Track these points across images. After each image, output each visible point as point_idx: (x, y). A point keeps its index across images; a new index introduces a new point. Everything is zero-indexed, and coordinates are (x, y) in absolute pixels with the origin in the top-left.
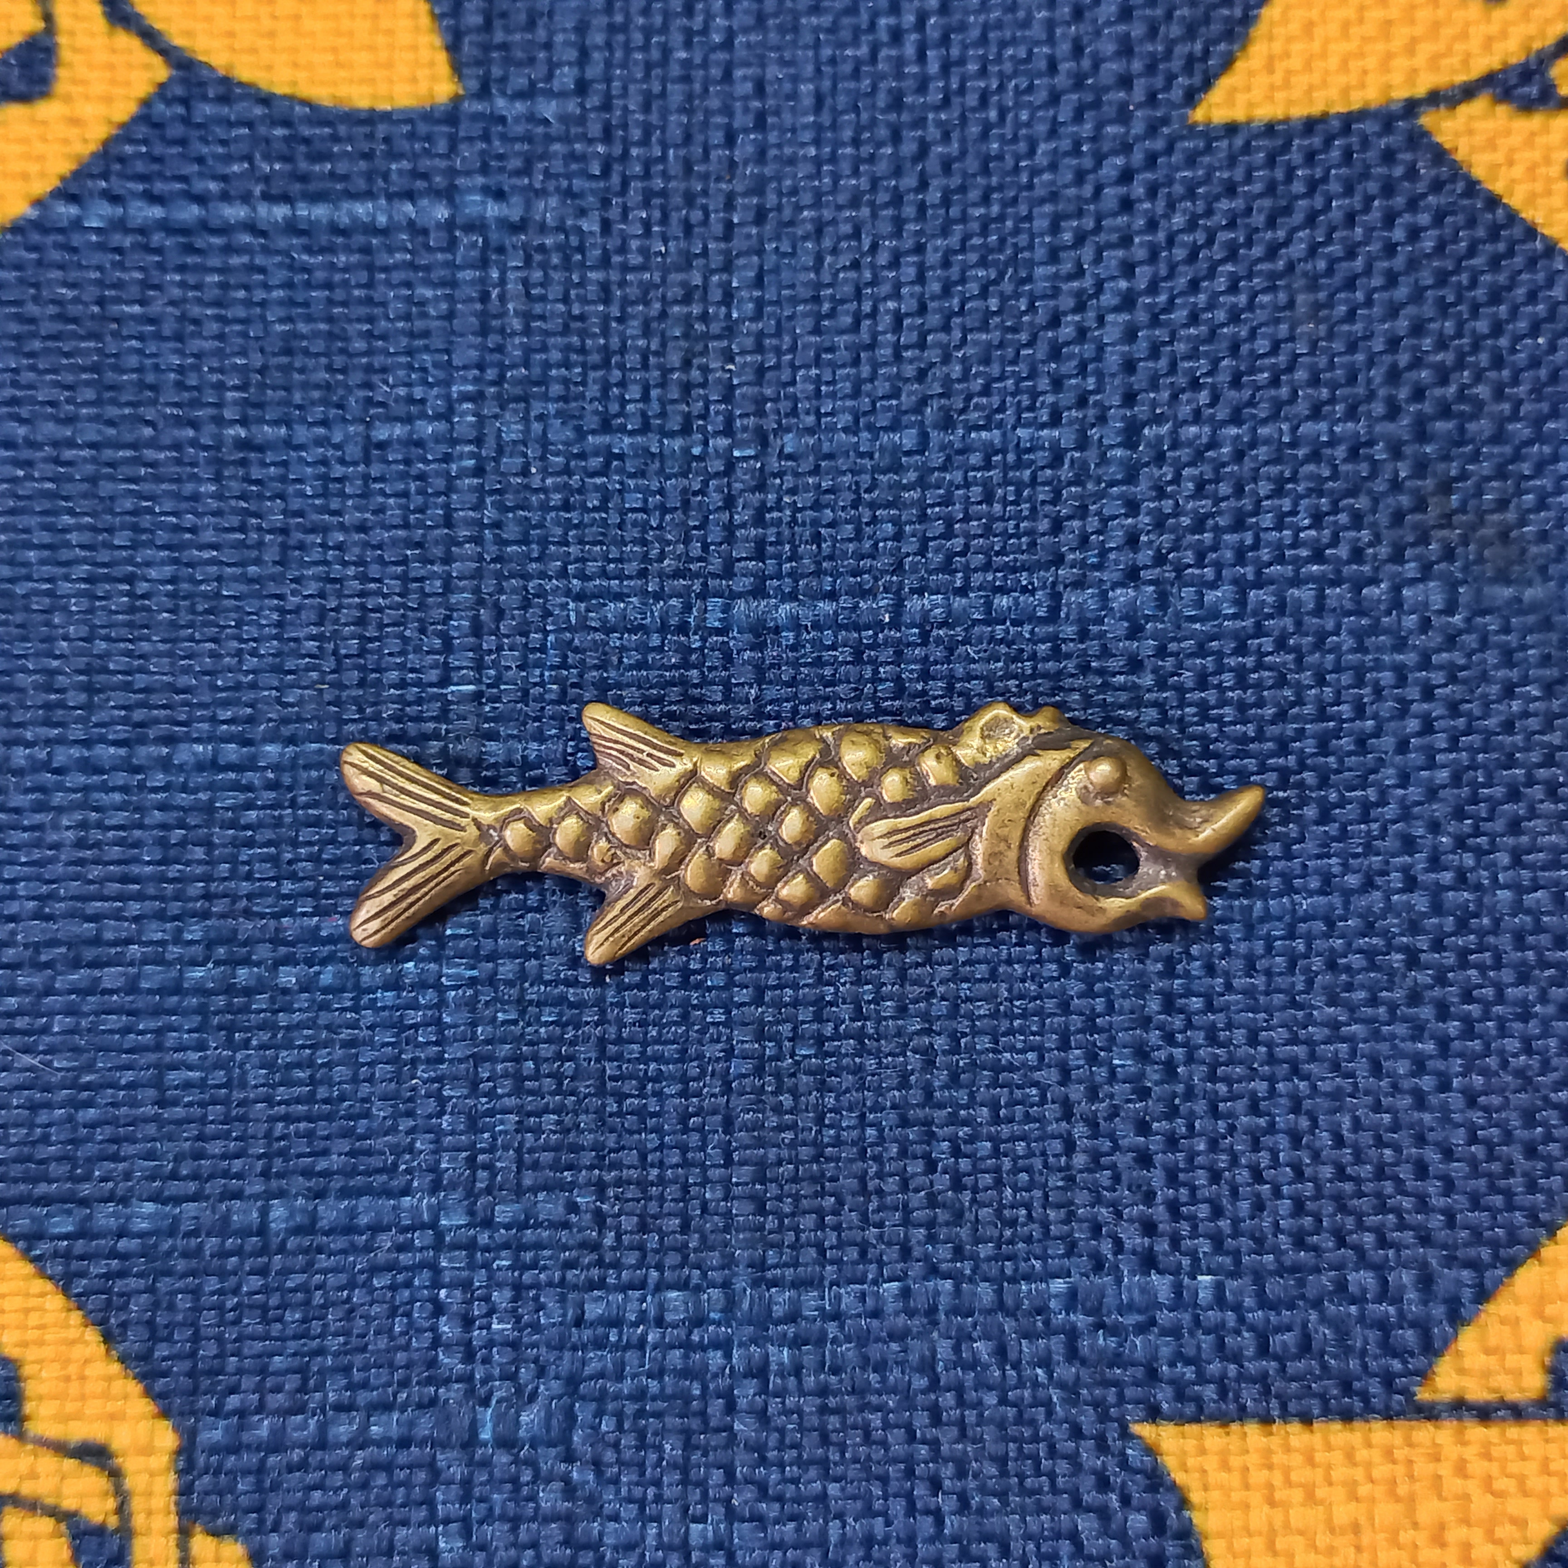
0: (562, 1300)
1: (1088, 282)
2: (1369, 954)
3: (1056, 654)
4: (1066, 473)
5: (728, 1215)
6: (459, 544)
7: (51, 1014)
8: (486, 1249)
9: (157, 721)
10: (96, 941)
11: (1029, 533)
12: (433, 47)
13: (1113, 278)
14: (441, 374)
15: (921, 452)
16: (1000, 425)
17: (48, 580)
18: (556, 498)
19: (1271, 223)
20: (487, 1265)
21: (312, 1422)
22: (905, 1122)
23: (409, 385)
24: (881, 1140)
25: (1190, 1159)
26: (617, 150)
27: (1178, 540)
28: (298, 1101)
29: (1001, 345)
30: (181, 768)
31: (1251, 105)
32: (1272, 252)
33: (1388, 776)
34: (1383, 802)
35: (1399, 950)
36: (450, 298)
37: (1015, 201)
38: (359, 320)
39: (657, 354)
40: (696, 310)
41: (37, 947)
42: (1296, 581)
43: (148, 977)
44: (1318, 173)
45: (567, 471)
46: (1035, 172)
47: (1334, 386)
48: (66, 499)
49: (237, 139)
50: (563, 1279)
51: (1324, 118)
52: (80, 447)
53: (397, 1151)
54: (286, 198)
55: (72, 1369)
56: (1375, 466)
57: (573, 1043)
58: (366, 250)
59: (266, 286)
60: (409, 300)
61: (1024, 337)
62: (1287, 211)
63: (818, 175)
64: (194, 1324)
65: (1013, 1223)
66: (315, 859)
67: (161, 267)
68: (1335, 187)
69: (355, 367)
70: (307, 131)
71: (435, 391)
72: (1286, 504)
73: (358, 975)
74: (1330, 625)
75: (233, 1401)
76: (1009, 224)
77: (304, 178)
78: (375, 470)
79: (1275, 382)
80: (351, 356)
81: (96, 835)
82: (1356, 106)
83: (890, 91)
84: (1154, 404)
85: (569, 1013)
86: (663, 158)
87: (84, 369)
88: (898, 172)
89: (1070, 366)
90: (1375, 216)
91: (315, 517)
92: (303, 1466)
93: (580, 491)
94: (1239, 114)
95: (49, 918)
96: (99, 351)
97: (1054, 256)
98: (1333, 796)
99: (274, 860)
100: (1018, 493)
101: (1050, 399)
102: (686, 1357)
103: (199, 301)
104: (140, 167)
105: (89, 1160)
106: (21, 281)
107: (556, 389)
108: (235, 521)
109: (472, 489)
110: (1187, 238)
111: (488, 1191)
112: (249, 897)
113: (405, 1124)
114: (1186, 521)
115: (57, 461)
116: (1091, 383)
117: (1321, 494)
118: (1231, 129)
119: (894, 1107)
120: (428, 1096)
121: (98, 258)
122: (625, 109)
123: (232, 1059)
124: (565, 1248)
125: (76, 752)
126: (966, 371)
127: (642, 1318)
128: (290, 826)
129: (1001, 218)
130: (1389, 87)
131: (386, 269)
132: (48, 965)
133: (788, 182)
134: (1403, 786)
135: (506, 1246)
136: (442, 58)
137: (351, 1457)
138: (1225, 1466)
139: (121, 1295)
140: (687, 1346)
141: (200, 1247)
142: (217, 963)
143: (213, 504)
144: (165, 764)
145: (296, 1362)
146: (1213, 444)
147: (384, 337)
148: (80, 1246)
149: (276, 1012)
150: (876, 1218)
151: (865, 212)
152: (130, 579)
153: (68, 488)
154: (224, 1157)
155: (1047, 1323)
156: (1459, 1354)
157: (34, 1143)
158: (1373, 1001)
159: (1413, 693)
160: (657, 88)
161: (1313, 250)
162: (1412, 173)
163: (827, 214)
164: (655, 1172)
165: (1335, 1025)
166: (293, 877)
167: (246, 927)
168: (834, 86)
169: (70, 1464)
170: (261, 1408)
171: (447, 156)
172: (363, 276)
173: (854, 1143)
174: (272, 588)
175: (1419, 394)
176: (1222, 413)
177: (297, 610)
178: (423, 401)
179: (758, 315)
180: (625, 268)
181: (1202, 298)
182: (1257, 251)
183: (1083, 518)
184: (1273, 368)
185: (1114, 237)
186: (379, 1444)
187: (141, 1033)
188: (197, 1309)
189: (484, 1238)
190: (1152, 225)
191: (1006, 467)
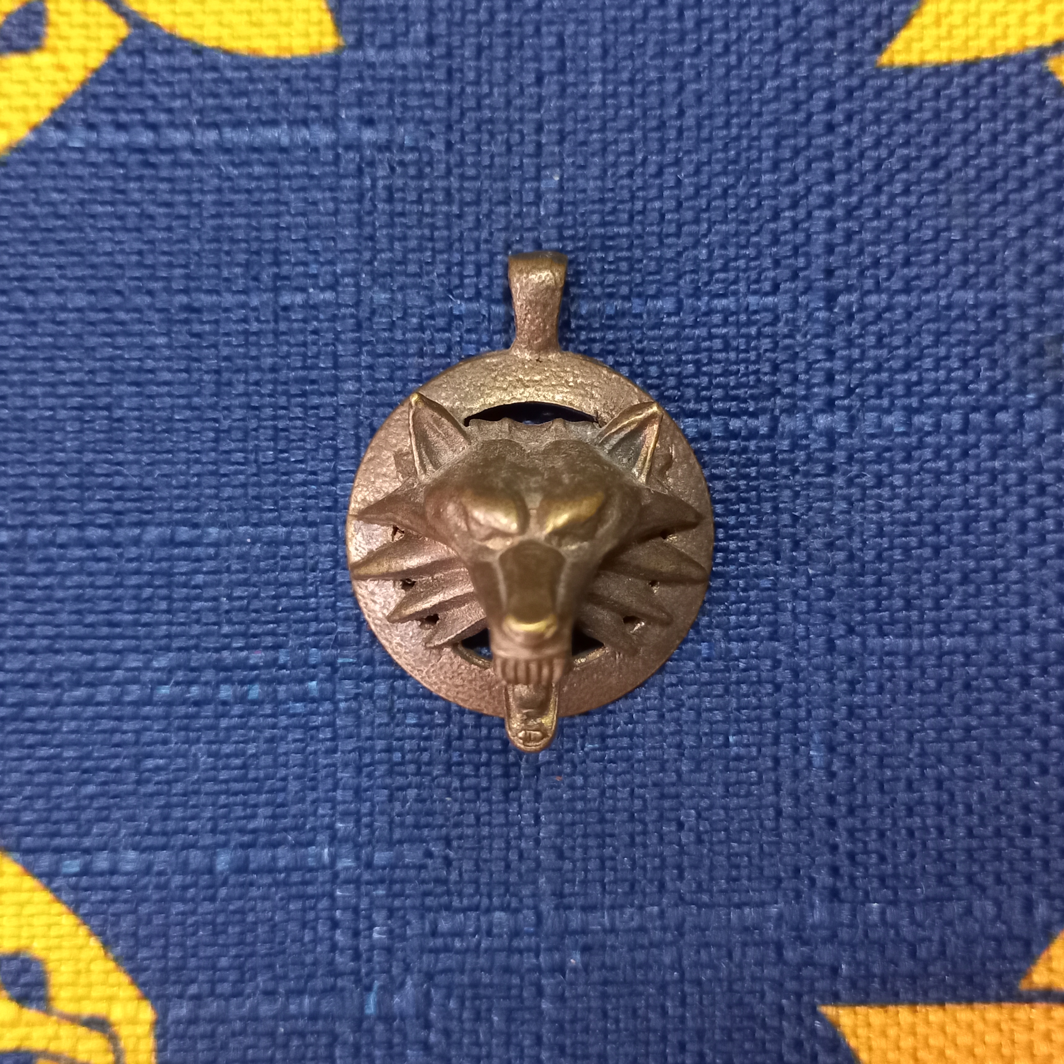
0: (422, 917)
1: (799, 187)
2: (995, 679)
3: (774, 461)
4: (782, 328)
5: (537, 861)
6: (345, 381)
7: (61, 719)
8: (368, 883)
9: (129, 511)
10: (91, 668)
11: (757, 372)
12: (320, 9)
13: (818, 183)
14: (330, 256)
15: (677, 314)
16: (735, 293)
17: (51, 409)
18: (413, 349)
19: (936, 142)
20: (368, 894)
21: (248, 1004)
22: (663, 796)
23: (305, 264)
24: (644, 808)
25: (864, 821)
26: (456, 88)
27: (863, 377)
28: (236, 780)
29: (737, 234)
30: (149, 545)
31: (923, 52)
32: (936, 164)
33: (1012, 550)
34: (1007, 569)
35: (1016, 675)
36: (334, 199)
37: (748, 125)
38: (270, 216)
39: (487, 241)
40: (515, 208)
41: (51, 672)
42: (948, 409)
43: (128, 694)
44: (972, 104)
45: (421, 328)
46: (763, 103)
47: (979, 264)
48: (61, 349)
49: (180, 82)
50: (423, 904)
51: (976, 62)
52: (71, 311)
53: (304, 815)
54: (216, 126)
55: (82, 966)
56: (1007, 322)
57: (427, 738)
58: (273, 164)
59: (202, 191)
60: (305, 200)
61: (753, 228)
62: (947, 133)
63: (604, 106)
64: (165, 935)
65: (737, 867)
66: (244, 609)
67: (127, 178)
68: (984, 114)
69: (267, 251)
70: (229, 74)
71: (324, 269)
72: (942, 351)
73: (275, 691)
74: (972, 438)
75: (193, 989)
76: (745, 143)
77: (228, 110)
78: (283, 326)
79: (936, 261)
80: (264, 242)
81: (89, 592)
82: (1000, 52)
83: (657, 43)
84: (847, 278)
85: (426, 718)
86: (490, 94)
87: (72, 253)
88: (662, 104)
89: (786, 250)
90: (1011, 137)
91: (239, 362)
92: (243, 1032)
93: (431, 342)
94: (914, 58)
95: (58, 652)
96: (83, 240)
97: (776, 166)
98: (972, 564)
99: (214, 610)
100: (748, 343)
101: (771, 274)
102: (508, 957)
103: (154, 202)
104: (109, 102)
105: (88, 821)
106: (25, 189)
107: (412, 268)
108: (183, 365)
109: (354, 341)
110: (875, 154)
111: (370, 842)
112: (198, 636)
113: (311, 796)
114: (869, 365)
115: (54, 322)
116: (801, 261)
117: (967, 343)
118: (908, 70)
119: (655, 785)
120: (327, 777)
121: (80, 170)
122: (462, 56)
123: (187, 751)
124: (423, 882)
125: (74, 533)
126: (711, 253)
127: (477, 932)
128: (226, 586)
129: (738, 138)
130: (1025, 38)
131: (288, 177)
132: (57, 685)
133: (582, 112)
134: (1022, 557)
135: (382, 881)
136: (327, 18)
137: (277, 1026)
138: (884, 1034)
139: (113, 915)
140: (510, 951)
141: (167, 882)
142: (177, 683)
143: (167, 353)
144: (137, 542)
145: (237, 962)
146: (890, 308)
147: (288, 228)
148: (84, 881)
149: (218, 716)
150: (641, 862)
151: (638, 134)
152: (108, 408)
153: (62, 342)
154: (183, 819)
155: (761, 934)
156: (1050, 959)
157: (50, 810)
158: (997, 712)
159: (1030, 488)
160: (486, 41)
161: (966, 162)
162: (1040, 104)
163: (610, 136)
164: (485, 831)
165: (968, 729)
166: (230, 622)
167: (196, 658)
168: (616, 39)
169: (82, 1031)
170: (212, 993)
171: (333, 92)
172: (272, 183)
173: (625, 810)
174: (210, 414)
175: (1041, 269)
176: (896, 284)
177: (228, 431)
178: (315, 276)
179: (560, 213)
180: (463, 177)
181: (884, 199)
182: (925, 163)
183: (793, 362)
184: (935, 250)
185: (820, 153)
186: (295, 1017)
187: (125, 732)
188: (167, 926)
189: (366, 876)
190: (848, 143)
191: (738, 324)
